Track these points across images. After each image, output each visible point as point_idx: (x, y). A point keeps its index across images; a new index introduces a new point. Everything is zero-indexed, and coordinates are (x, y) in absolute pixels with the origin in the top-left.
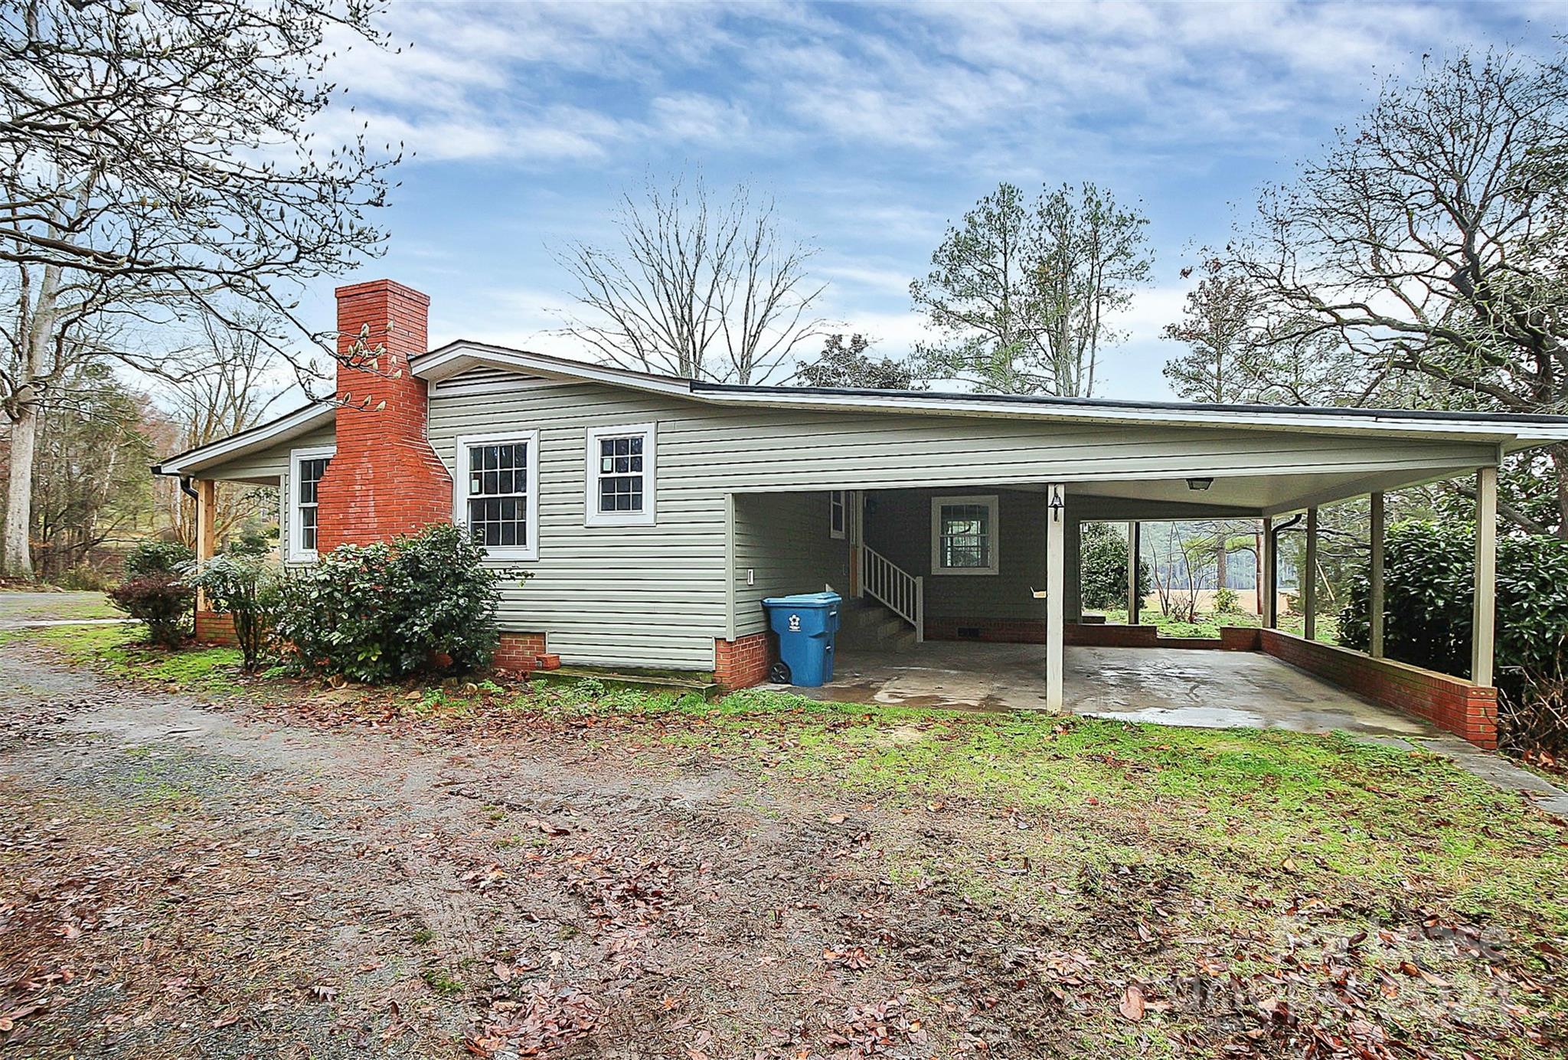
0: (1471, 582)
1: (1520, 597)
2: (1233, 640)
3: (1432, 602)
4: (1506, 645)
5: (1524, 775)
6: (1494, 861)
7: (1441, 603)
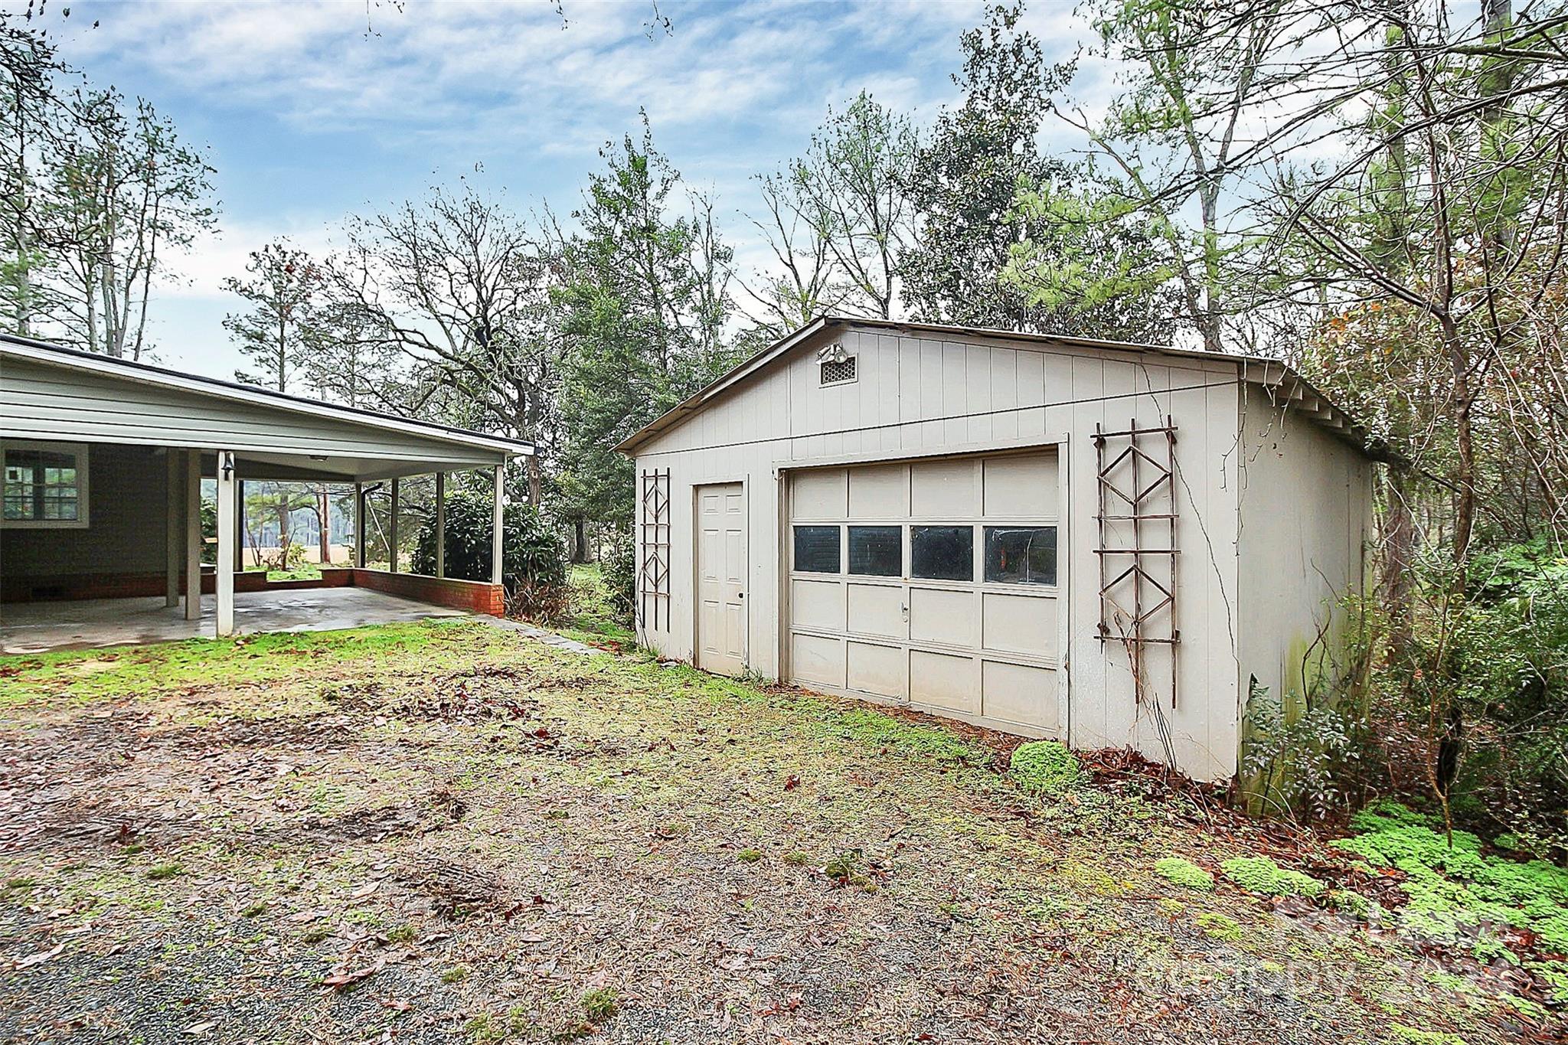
0: (491, 529)
1: (513, 536)
2: (333, 578)
3: (469, 541)
4: (507, 563)
5: (516, 625)
6: (508, 653)
7: (474, 542)
